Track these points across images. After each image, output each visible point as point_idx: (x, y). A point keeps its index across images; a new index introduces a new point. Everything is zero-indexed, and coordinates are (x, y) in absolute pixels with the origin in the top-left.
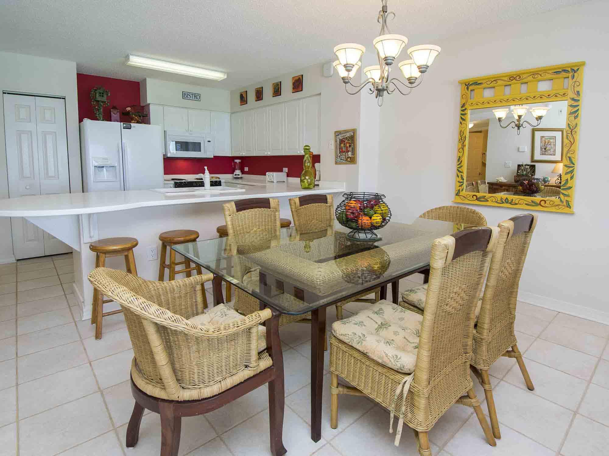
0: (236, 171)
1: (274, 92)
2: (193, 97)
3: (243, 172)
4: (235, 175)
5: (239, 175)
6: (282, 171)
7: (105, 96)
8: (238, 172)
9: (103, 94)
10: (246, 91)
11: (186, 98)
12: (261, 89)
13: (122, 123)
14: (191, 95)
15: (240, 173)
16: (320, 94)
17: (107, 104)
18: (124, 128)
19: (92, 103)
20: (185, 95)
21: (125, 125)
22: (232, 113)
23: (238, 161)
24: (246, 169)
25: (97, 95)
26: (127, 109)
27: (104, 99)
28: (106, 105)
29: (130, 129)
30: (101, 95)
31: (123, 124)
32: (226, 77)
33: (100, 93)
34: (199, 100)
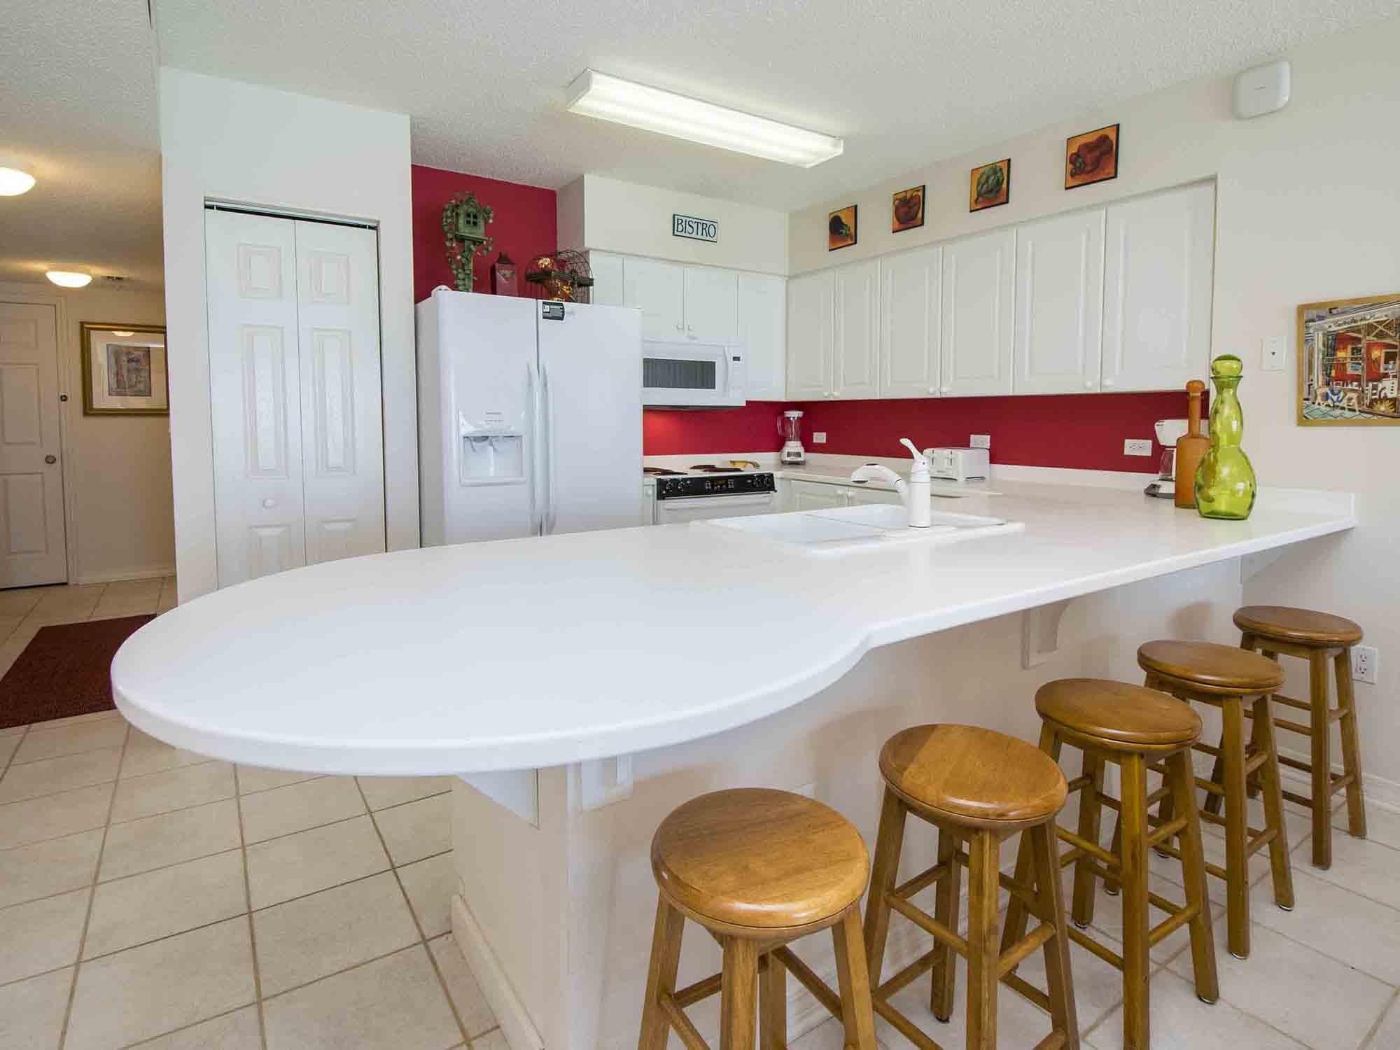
0: (788, 443)
1: (979, 195)
2: (700, 233)
3: (809, 447)
4: (789, 454)
5: (798, 455)
6: (965, 444)
7: (481, 223)
8: (793, 446)
9: (475, 217)
10: (856, 207)
11: (683, 234)
12: (920, 193)
13: (540, 301)
14: (695, 226)
15: (801, 450)
16: (1213, 180)
17: (487, 249)
18: (544, 318)
19: (448, 244)
20: (679, 226)
21: (547, 308)
22: (792, 278)
23: (794, 415)
24: (820, 438)
25: (462, 221)
26: (541, 262)
27: (479, 233)
28: (485, 252)
29: (561, 319)
30: (472, 220)
31: (544, 303)
32: (840, 151)
33: (469, 215)
34: (714, 239)
